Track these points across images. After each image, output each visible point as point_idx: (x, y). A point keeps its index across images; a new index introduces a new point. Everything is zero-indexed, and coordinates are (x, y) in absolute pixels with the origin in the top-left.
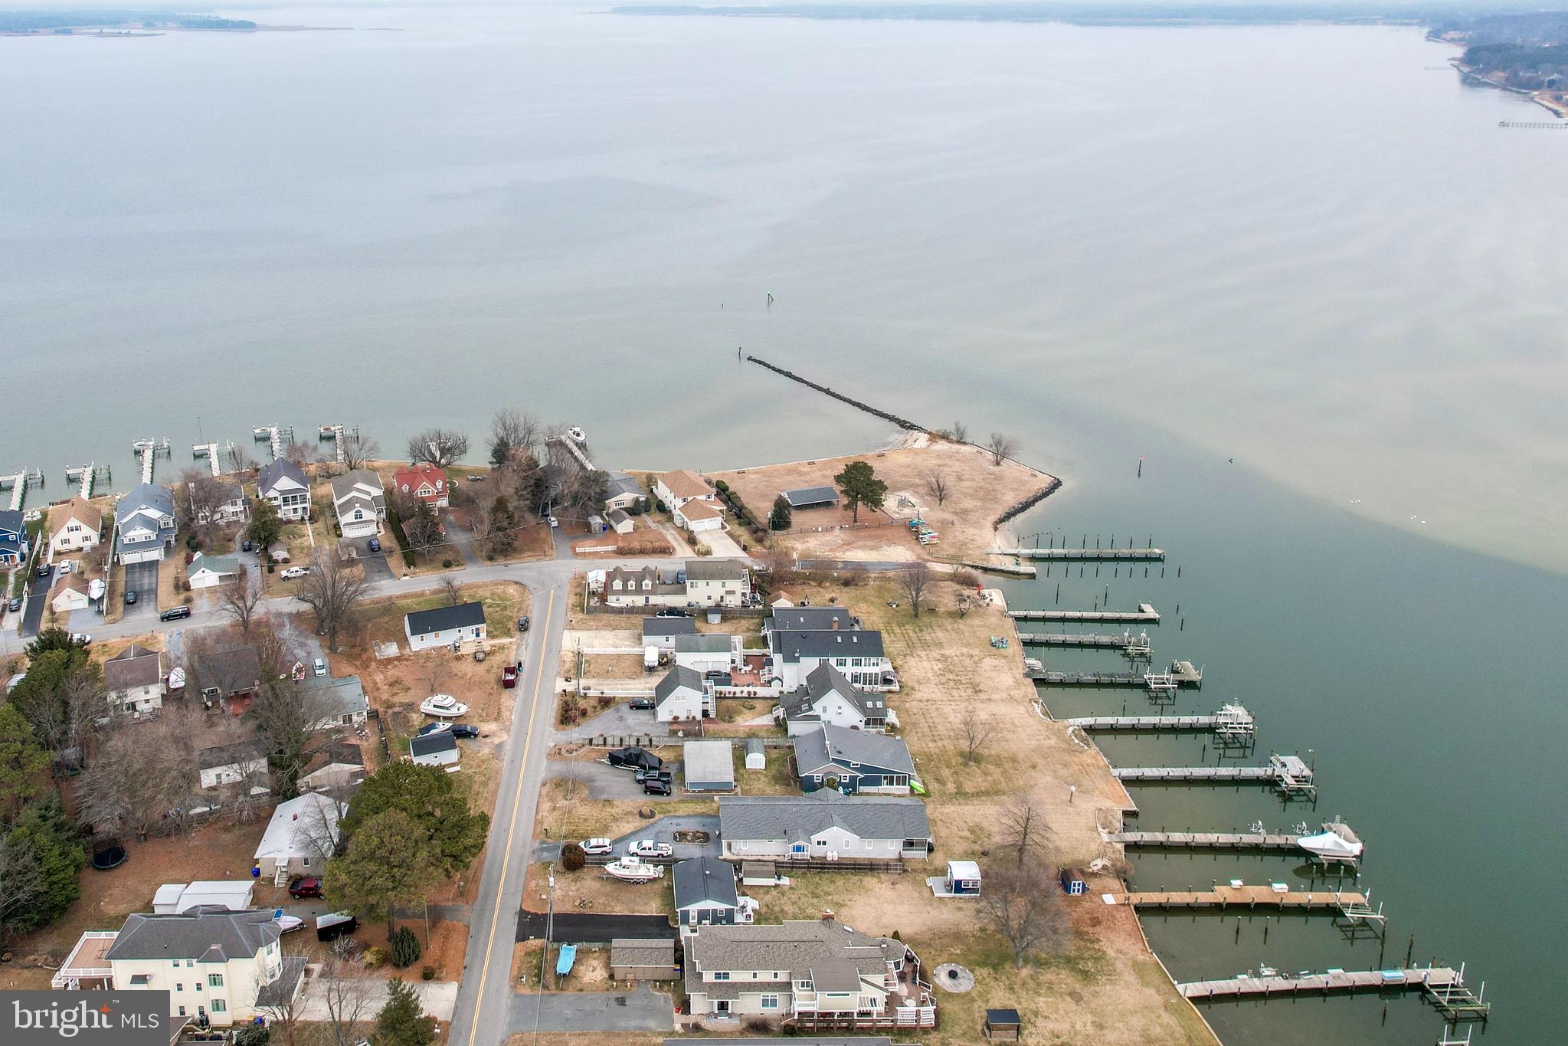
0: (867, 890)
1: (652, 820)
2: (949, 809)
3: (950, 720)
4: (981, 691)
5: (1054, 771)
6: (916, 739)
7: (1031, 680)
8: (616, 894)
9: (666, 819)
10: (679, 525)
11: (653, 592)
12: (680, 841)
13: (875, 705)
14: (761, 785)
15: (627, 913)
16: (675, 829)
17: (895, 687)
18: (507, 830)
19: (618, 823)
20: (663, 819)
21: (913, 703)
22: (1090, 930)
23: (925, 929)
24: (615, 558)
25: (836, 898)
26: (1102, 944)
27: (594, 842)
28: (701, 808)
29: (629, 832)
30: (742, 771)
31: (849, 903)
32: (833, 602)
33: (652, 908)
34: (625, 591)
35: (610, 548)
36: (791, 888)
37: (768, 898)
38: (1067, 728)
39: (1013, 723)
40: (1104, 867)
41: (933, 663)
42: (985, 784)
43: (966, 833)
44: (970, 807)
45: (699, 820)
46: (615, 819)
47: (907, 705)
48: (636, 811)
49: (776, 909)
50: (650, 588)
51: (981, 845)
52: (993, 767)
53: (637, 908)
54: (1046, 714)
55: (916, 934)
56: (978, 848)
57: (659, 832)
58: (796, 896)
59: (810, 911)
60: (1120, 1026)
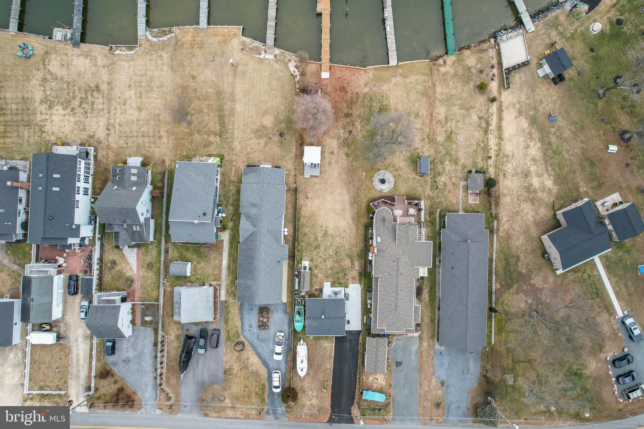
0: (313, 215)
1: (246, 343)
2: (237, 146)
3: (135, 119)
4: (97, 87)
5: (199, 65)
6: (158, 150)
7: (82, 45)
8: (315, 367)
9: (245, 334)
12: (268, 326)
13: (134, 175)
14: (206, 268)
15: (332, 361)
16: (255, 329)
17: (91, 150)
19: (249, 365)
20: (244, 337)
21: (110, 139)
22: (349, 95)
23: (346, 188)
25: (320, 235)
26: (360, 92)
27: (276, 383)
28: (234, 310)
29: (258, 359)
30: (193, 279)
31: (324, 228)
33: (329, 346)
36: (312, 260)
37: (321, 276)
38: (148, 40)
39: (141, 76)
40: (296, 67)
41: (54, 112)
42: (212, 115)
43: (262, 142)
44: (236, 132)
45: (245, 312)
46: (245, 367)
47: (113, 145)
48: (238, 353)
49: (330, 272)
51: (274, 135)
52: (193, 105)
53: (328, 354)
54: (130, 49)
55: (349, 194)
56: (276, 138)
57: (258, 339)
58: (318, 258)
59: (331, 252)
60: (417, 105)
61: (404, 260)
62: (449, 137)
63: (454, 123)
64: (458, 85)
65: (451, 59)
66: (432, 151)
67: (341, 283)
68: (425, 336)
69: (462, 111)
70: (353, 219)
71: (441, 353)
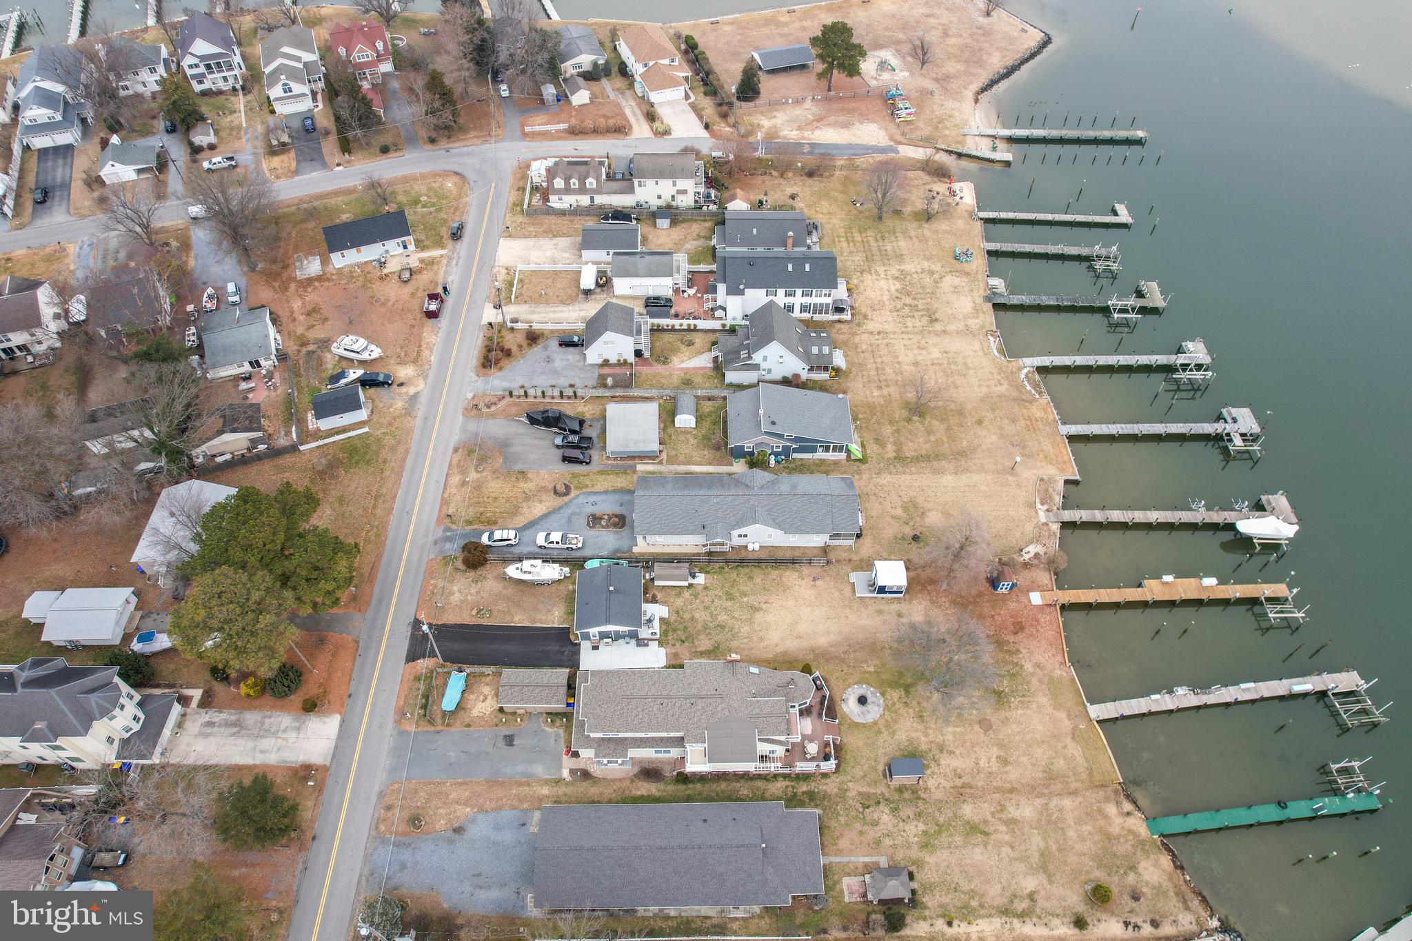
0: (786, 589)
1: (566, 499)
2: (885, 479)
3: (900, 359)
4: (936, 320)
5: (1001, 428)
6: (860, 386)
7: (990, 305)
8: (517, 598)
9: (582, 497)
10: (640, 95)
11: (598, 191)
12: (593, 527)
13: (820, 350)
14: (688, 447)
15: (527, 623)
16: (590, 510)
17: (847, 316)
18: (410, 513)
19: (530, 503)
20: (577, 496)
21: (865, 336)
22: (1011, 638)
23: (840, 639)
24: (566, 139)
25: (752, 600)
26: (1021, 656)
27: (497, 533)
28: (621, 482)
29: (539, 515)
30: (670, 431)
31: (764, 606)
32: (793, 199)
33: (554, 618)
34: (568, 190)
35: (562, 126)
36: (706, 588)
37: (679, 602)
38: (1020, 369)
39: (965, 364)
40: (1037, 555)
41: (891, 282)
42: (927, 446)
43: (899, 512)
44: (908, 477)
45: (617, 496)
46: (527, 498)
47: (857, 339)
48: (551, 486)
49: (687, 616)
50: (595, 186)
51: (913, 528)
52: (937, 423)
53: (539, 617)
54: (1001, 351)
55: (831, 646)
56: (909, 531)
57: (572, 514)
58: (710, 598)
59: (722, 618)
60: (1024, 759)
61: (719, 709)
62: (974, 829)
63: (1007, 838)
64: (1089, 844)
65: (1137, 824)
66: (938, 795)
67: (666, 635)
68: (562, 790)
69: (1036, 855)
70: (785, 653)
71: (523, 825)
